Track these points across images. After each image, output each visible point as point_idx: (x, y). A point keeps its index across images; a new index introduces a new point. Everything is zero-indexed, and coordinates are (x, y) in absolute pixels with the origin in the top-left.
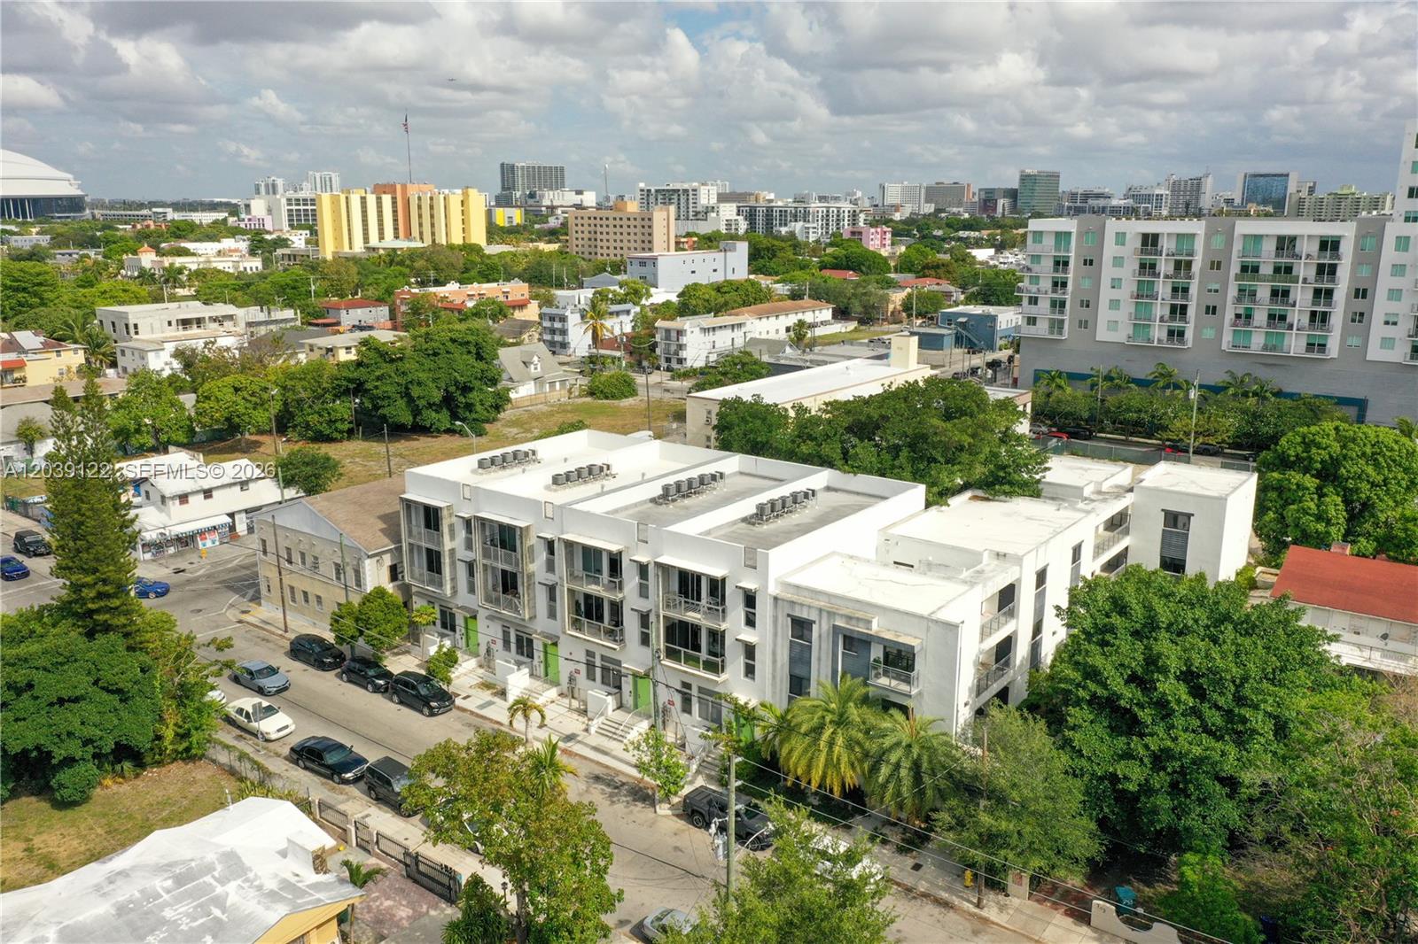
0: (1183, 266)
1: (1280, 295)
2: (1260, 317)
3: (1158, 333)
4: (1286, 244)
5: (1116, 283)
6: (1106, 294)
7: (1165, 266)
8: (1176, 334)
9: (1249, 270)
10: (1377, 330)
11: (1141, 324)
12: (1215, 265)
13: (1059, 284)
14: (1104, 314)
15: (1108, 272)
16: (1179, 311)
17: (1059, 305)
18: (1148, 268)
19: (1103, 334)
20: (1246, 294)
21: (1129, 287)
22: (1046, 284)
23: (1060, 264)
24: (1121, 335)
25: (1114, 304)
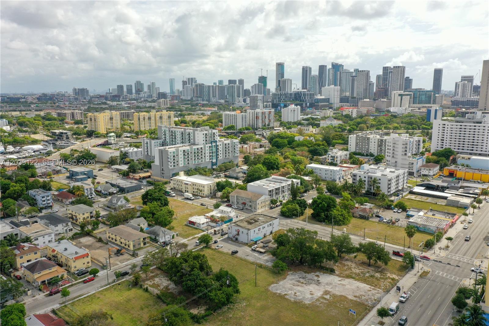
0: (188, 154)
1: (198, 155)
2: (196, 159)
3: (186, 163)
4: (198, 149)
5: (181, 158)
6: (180, 159)
7: (186, 154)
8: (188, 163)
9: (195, 153)
10: (207, 158)
11: (184, 164)
12: (191, 153)
13: (174, 160)
14: (180, 162)
15: (180, 156)
16: (188, 160)
17: (174, 163)
18: (184, 155)
19: (180, 166)
20: (195, 156)
21: (183, 158)
22: (172, 160)
23: (174, 156)
24: (182, 165)
25: (181, 161)
